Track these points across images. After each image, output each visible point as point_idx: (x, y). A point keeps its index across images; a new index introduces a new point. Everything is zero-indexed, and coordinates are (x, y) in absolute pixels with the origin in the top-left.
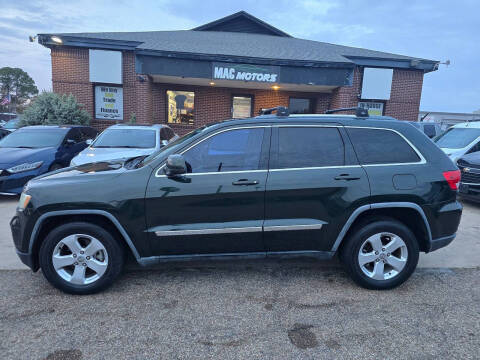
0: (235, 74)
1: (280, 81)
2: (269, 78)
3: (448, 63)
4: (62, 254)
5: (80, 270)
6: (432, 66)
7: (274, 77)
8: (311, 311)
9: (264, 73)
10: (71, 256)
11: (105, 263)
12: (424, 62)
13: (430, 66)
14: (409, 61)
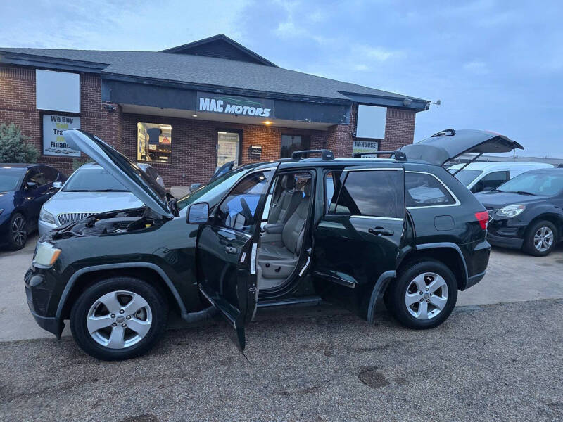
0: (224, 106)
1: (274, 116)
2: (262, 113)
3: (439, 103)
4: (96, 315)
5: (118, 333)
6: (423, 105)
7: (267, 112)
8: (370, 354)
9: (256, 107)
10: (109, 316)
11: (149, 322)
12: (416, 101)
13: (422, 105)
14: (401, 99)
